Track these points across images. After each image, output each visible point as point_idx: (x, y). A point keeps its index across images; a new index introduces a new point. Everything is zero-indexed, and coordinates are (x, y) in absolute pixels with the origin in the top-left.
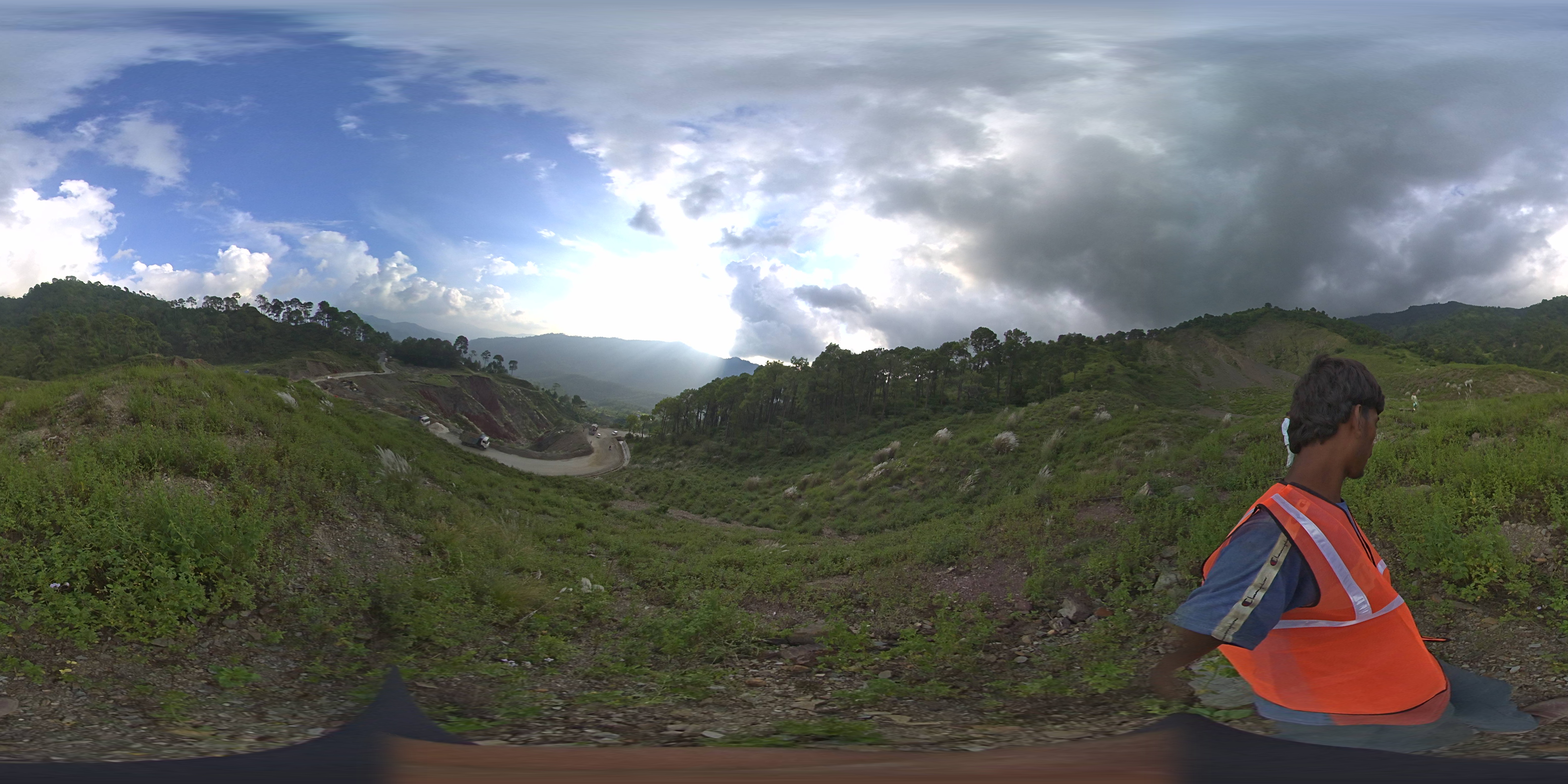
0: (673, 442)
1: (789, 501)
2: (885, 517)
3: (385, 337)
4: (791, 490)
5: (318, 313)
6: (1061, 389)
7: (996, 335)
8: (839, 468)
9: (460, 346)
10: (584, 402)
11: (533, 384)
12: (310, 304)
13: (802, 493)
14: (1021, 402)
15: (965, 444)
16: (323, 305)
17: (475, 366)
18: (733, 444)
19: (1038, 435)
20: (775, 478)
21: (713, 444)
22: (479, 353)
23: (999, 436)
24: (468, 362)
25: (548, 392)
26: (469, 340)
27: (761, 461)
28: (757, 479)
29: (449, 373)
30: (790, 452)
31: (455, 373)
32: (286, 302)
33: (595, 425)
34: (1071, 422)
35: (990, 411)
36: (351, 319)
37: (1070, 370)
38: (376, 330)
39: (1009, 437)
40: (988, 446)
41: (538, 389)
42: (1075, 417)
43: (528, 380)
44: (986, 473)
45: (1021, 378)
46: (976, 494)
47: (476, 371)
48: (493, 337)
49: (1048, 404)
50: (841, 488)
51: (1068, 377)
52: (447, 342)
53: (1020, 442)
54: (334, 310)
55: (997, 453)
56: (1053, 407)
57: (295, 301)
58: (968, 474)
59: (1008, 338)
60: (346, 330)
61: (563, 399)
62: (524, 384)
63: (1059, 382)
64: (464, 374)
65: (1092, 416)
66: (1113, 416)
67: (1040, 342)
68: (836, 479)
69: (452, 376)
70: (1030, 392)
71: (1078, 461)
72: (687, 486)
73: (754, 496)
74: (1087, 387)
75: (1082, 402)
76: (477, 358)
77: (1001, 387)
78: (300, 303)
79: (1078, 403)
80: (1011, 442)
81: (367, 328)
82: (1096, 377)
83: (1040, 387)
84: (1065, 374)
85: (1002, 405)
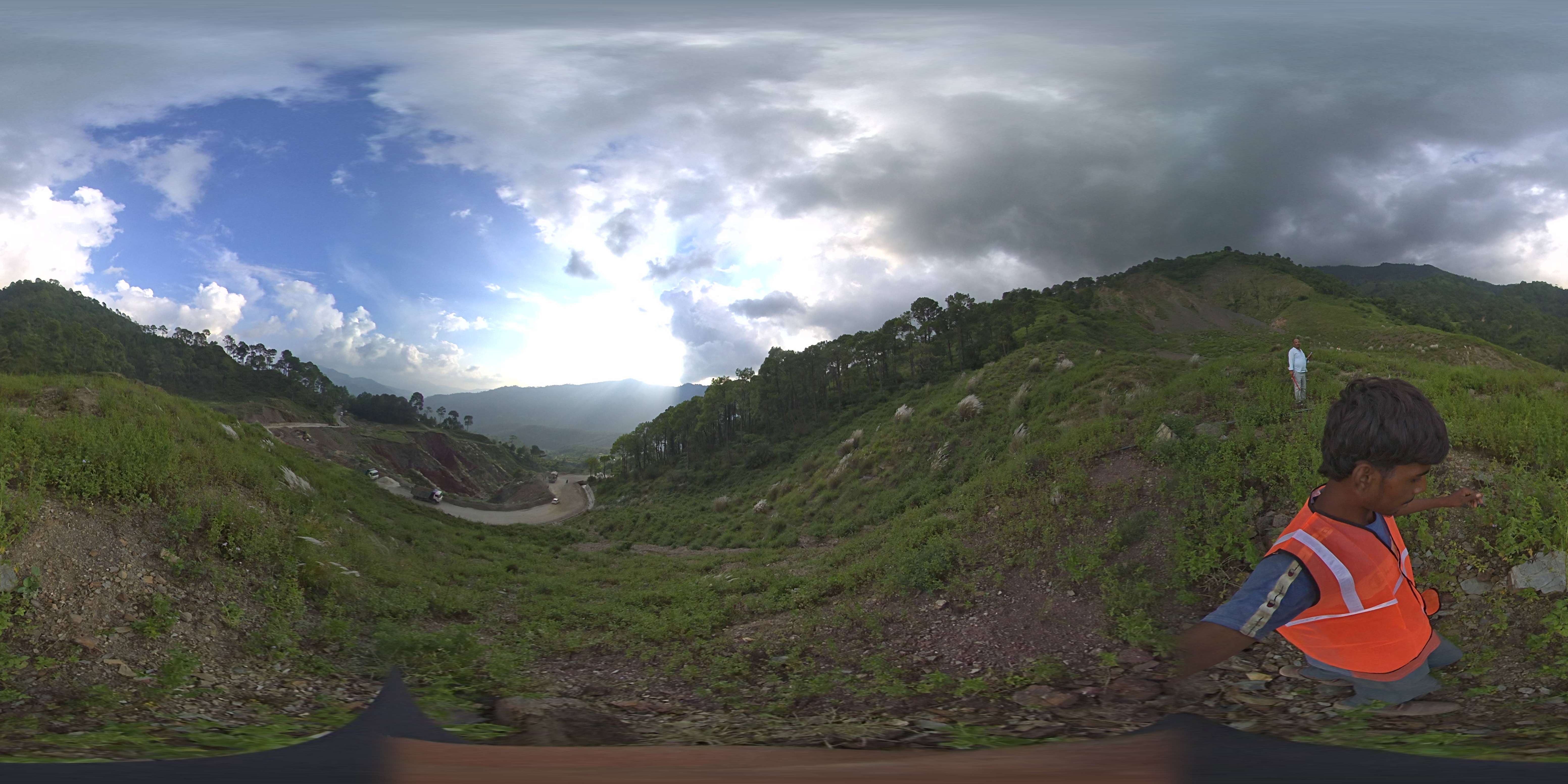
0: (636, 477)
1: (760, 516)
2: (862, 511)
3: (342, 391)
4: (760, 504)
5: (280, 361)
6: (1014, 345)
7: (937, 303)
8: (807, 469)
9: (415, 402)
10: (542, 452)
11: (489, 437)
12: (273, 351)
13: (773, 504)
14: (977, 365)
15: (928, 417)
16: (286, 353)
17: (431, 422)
18: (697, 469)
19: (1001, 394)
20: (745, 494)
21: (676, 472)
22: (435, 410)
23: (961, 403)
24: (423, 418)
25: (505, 445)
26: (425, 397)
27: (728, 480)
28: (724, 499)
29: (404, 430)
30: (755, 465)
31: (410, 430)
32: (251, 346)
33: (555, 473)
34: (1032, 375)
35: (946, 379)
36: (311, 370)
37: (1020, 326)
38: (335, 383)
39: (972, 400)
40: (952, 414)
41: (495, 443)
42: (1036, 369)
43: (485, 435)
44: (955, 444)
45: (972, 342)
46: (950, 467)
47: (431, 427)
48: (449, 393)
49: (1005, 361)
50: (811, 490)
51: (1020, 333)
52: (402, 399)
53: (984, 404)
54: (296, 359)
55: (962, 420)
56: (1011, 363)
57: (260, 347)
58: (936, 448)
59: (949, 303)
60: (305, 381)
61: (521, 451)
62: (481, 438)
63: (1011, 339)
64: (420, 431)
65: (1053, 366)
66: (1075, 363)
67: (984, 303)
68: (804, 482)
69: (408, 432)
70: (984, 353)
71: (1049, 414)
72: (652, 519)
73: (723, 517)
74: (1041, 339)
75: (1040, 353)
76: (433, 415)
77: (953, 354)
78: (265, 349)
79: (1036, 356)
80: (975, 406)
81: (325, 381)
82: (1049, 328)
83: (993, 346)
84: (1016, 330)
85: (958, 371)
